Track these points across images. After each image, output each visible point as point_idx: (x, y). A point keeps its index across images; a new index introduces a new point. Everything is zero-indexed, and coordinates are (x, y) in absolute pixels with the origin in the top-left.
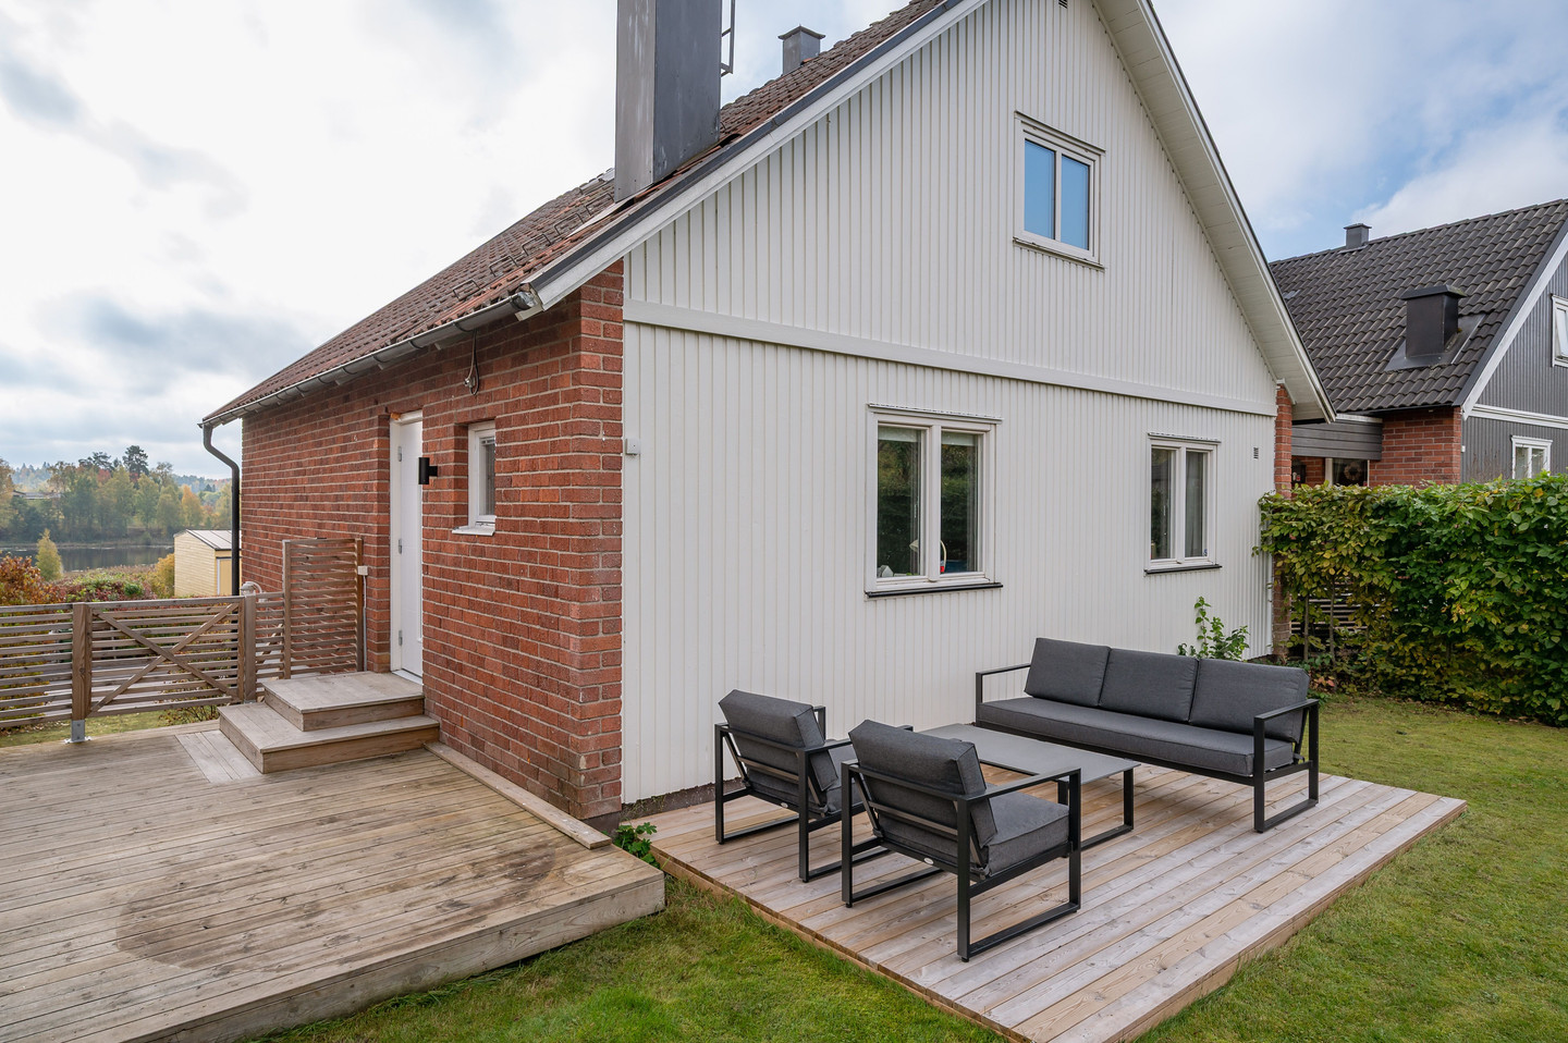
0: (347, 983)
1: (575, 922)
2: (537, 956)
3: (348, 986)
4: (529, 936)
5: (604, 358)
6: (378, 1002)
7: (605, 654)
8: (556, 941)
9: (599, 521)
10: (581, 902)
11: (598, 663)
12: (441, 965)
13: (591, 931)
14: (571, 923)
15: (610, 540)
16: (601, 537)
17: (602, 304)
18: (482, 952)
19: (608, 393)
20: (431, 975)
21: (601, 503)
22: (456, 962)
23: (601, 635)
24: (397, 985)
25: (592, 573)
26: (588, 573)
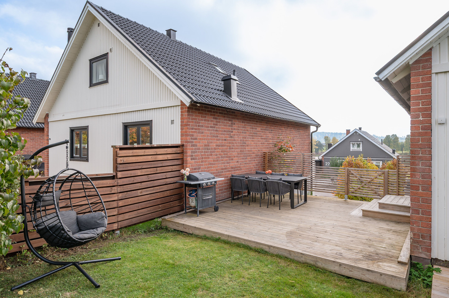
0: (301, 255)
1: (365, 275)
2: (351, 278)
3: (301, 256)
4: (349, 271)
5: (422, 90)
6: (307, 264)
7: (423, 198)
8: (359, 278)
9: (420, 149)
10: (368, 270)
11: (419, 201)
12: (323, 264)
13: (372, 282)
14: (364, 275)
15: (425, 156)
16: (420, 155)
17: (421, 70)
18: (335, 267)
19: (424, 102)
20: (319, 264)
21: (420, 143)
22: (327, 265)
23: (420, 191)
24: (312, 263)
25: (416, 168)
26: (414, 168)
